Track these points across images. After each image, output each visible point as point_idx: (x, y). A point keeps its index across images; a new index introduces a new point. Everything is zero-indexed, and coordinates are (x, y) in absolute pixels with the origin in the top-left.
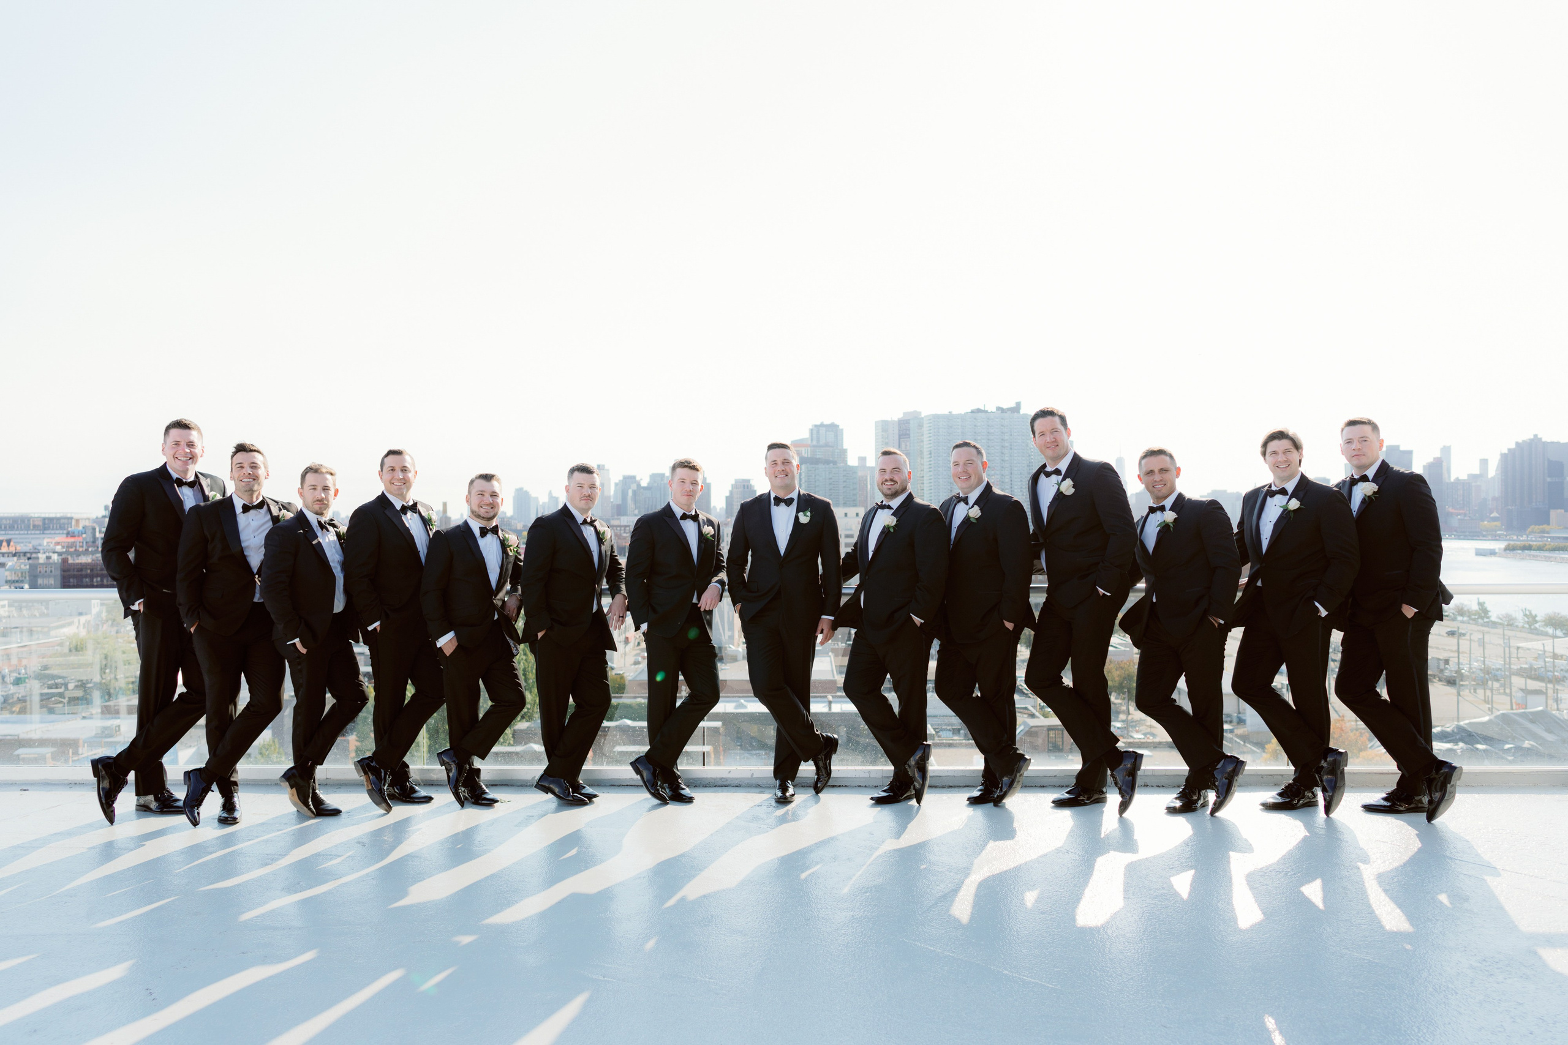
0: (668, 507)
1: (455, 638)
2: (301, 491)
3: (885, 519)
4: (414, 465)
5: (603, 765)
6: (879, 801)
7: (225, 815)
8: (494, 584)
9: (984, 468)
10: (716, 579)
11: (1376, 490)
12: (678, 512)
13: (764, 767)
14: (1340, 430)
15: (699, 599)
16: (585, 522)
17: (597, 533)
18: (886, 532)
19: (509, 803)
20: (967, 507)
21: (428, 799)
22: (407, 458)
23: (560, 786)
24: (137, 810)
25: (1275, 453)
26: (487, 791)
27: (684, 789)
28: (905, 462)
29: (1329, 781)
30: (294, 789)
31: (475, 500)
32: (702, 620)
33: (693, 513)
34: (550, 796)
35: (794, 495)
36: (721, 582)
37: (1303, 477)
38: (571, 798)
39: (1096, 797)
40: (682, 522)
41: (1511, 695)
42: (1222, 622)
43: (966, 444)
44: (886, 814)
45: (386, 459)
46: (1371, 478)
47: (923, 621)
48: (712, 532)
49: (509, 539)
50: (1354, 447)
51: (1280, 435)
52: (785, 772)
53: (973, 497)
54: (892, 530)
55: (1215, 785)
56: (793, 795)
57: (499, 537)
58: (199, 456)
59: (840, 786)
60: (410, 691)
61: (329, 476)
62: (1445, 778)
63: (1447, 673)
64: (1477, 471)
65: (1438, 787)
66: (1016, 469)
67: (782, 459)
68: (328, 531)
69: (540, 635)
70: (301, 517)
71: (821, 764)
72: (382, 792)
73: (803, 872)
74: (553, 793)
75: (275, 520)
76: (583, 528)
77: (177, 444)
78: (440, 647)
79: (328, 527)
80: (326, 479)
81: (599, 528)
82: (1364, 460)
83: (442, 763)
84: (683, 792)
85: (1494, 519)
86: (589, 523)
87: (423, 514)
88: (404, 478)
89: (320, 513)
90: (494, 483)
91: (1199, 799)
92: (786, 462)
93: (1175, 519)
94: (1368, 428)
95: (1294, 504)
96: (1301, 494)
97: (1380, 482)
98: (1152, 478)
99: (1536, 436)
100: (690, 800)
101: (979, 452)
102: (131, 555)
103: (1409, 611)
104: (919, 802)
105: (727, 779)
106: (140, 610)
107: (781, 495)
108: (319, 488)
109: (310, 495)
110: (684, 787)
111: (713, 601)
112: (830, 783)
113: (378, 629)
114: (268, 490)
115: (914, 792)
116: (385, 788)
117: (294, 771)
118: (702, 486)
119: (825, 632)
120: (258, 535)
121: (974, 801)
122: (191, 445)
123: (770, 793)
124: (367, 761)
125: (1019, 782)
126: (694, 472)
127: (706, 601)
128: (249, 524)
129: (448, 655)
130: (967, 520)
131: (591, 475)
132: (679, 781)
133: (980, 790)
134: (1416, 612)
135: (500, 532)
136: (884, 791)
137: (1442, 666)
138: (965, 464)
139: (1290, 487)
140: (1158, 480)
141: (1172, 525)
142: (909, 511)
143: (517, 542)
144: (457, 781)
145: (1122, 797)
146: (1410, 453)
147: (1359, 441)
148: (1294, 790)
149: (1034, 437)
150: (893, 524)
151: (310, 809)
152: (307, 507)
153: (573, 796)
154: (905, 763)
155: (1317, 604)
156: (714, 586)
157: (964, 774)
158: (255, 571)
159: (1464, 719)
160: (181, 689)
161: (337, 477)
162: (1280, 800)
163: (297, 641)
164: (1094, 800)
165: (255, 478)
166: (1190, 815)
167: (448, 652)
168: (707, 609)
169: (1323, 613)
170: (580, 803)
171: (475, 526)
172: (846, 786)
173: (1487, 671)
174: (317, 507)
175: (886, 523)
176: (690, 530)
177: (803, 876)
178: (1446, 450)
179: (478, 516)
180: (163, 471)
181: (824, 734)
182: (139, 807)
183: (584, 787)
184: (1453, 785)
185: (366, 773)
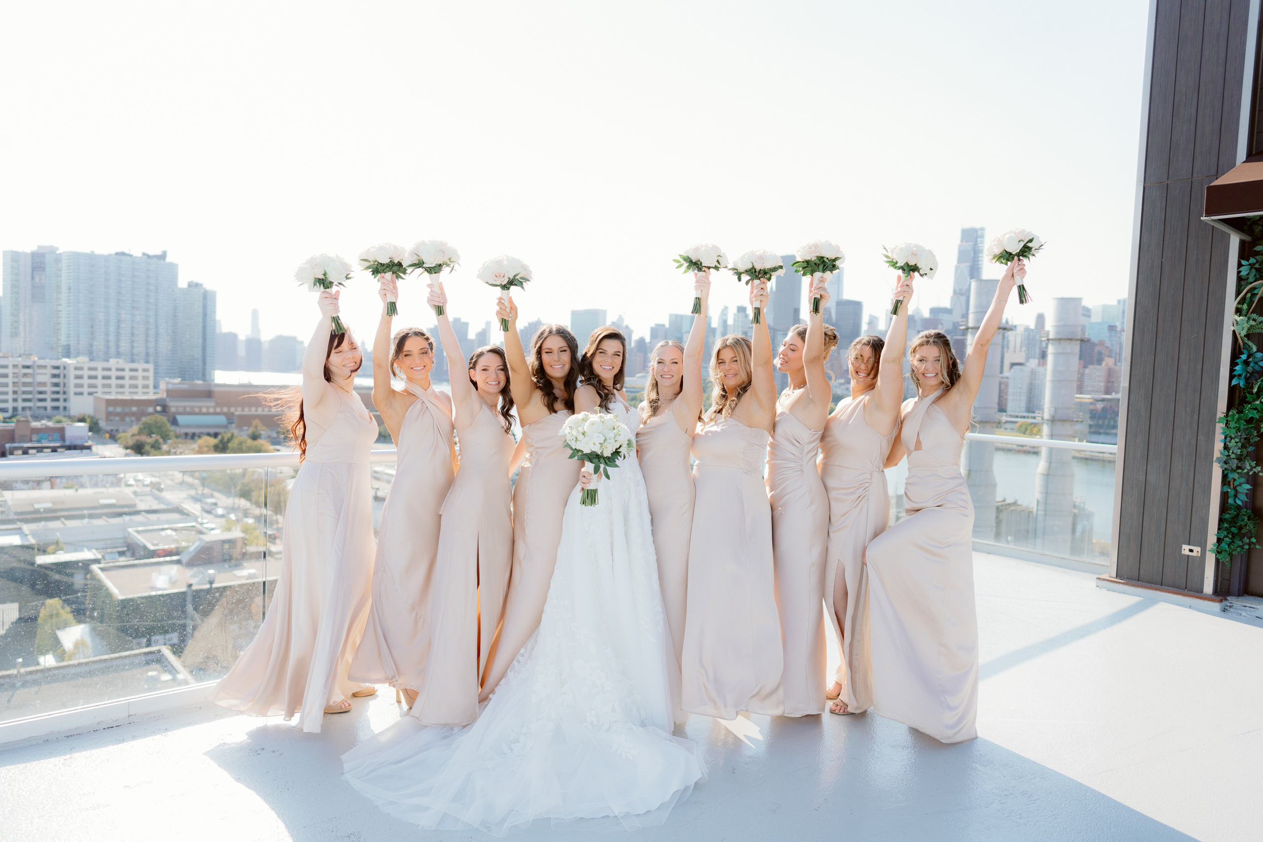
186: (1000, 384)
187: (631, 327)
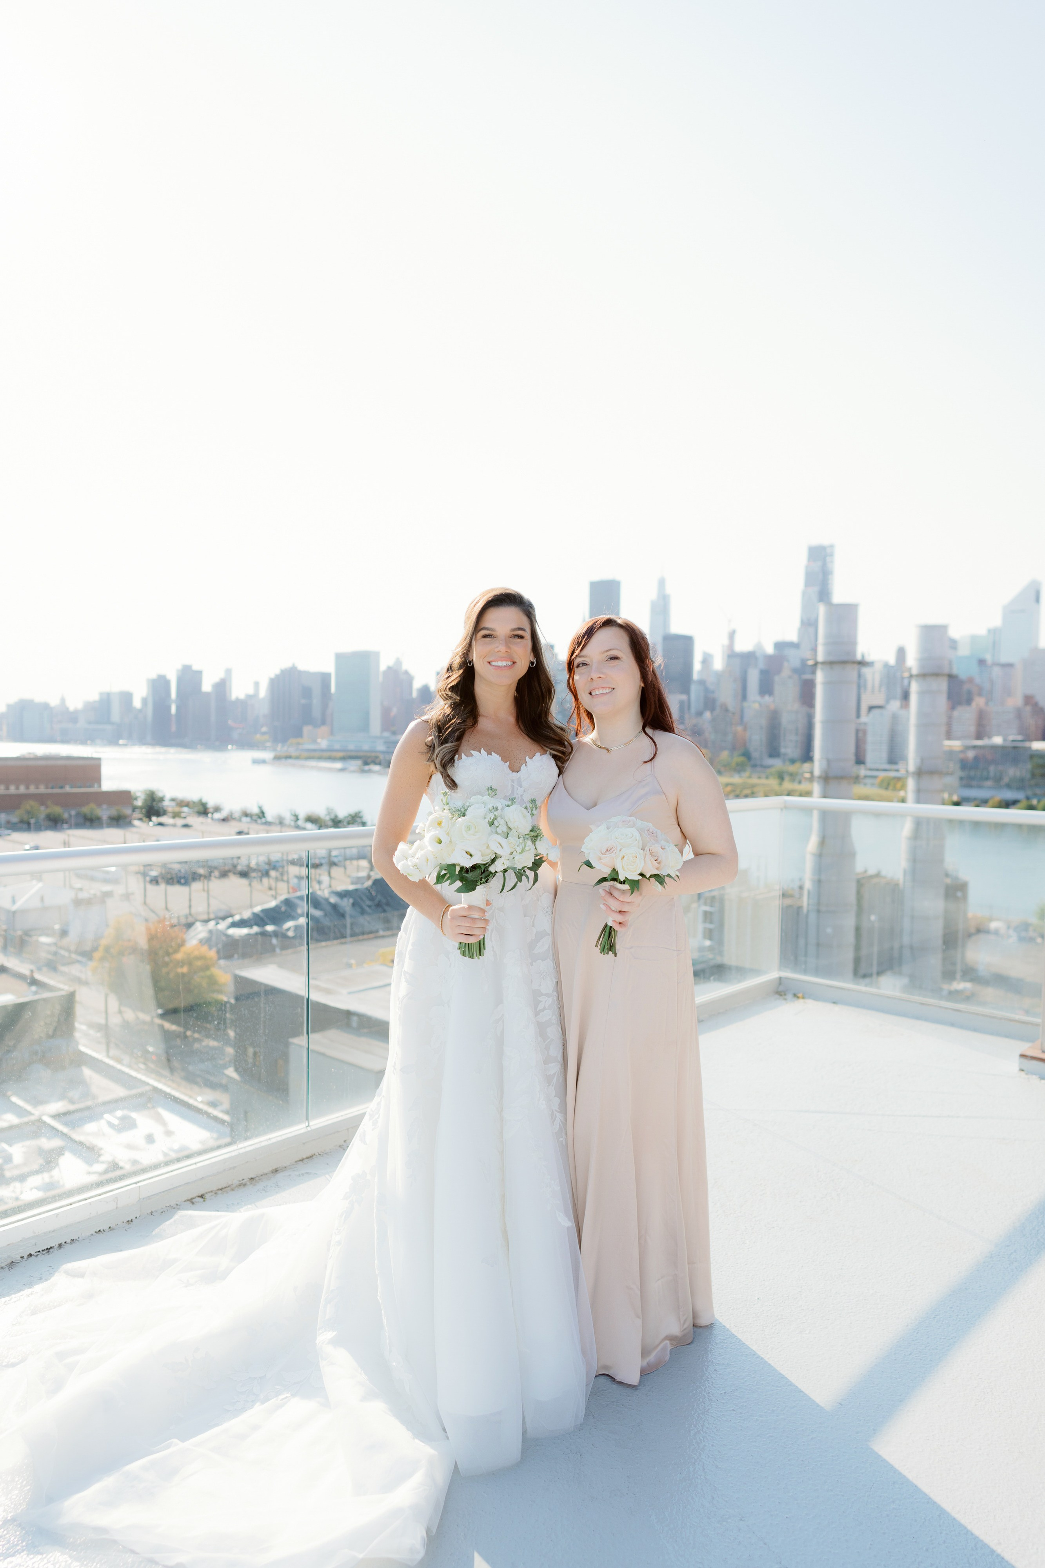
41: (288, 882)
63: (239, 868)
64: (251, 691)
85: (264, 733)
99: (294, 665)
137: (235, 861)
146: (200, 673)
159: (257, 905)
173: (269, 863)
178: (228, 672)
186: (857, 731)
187: (412, 672)
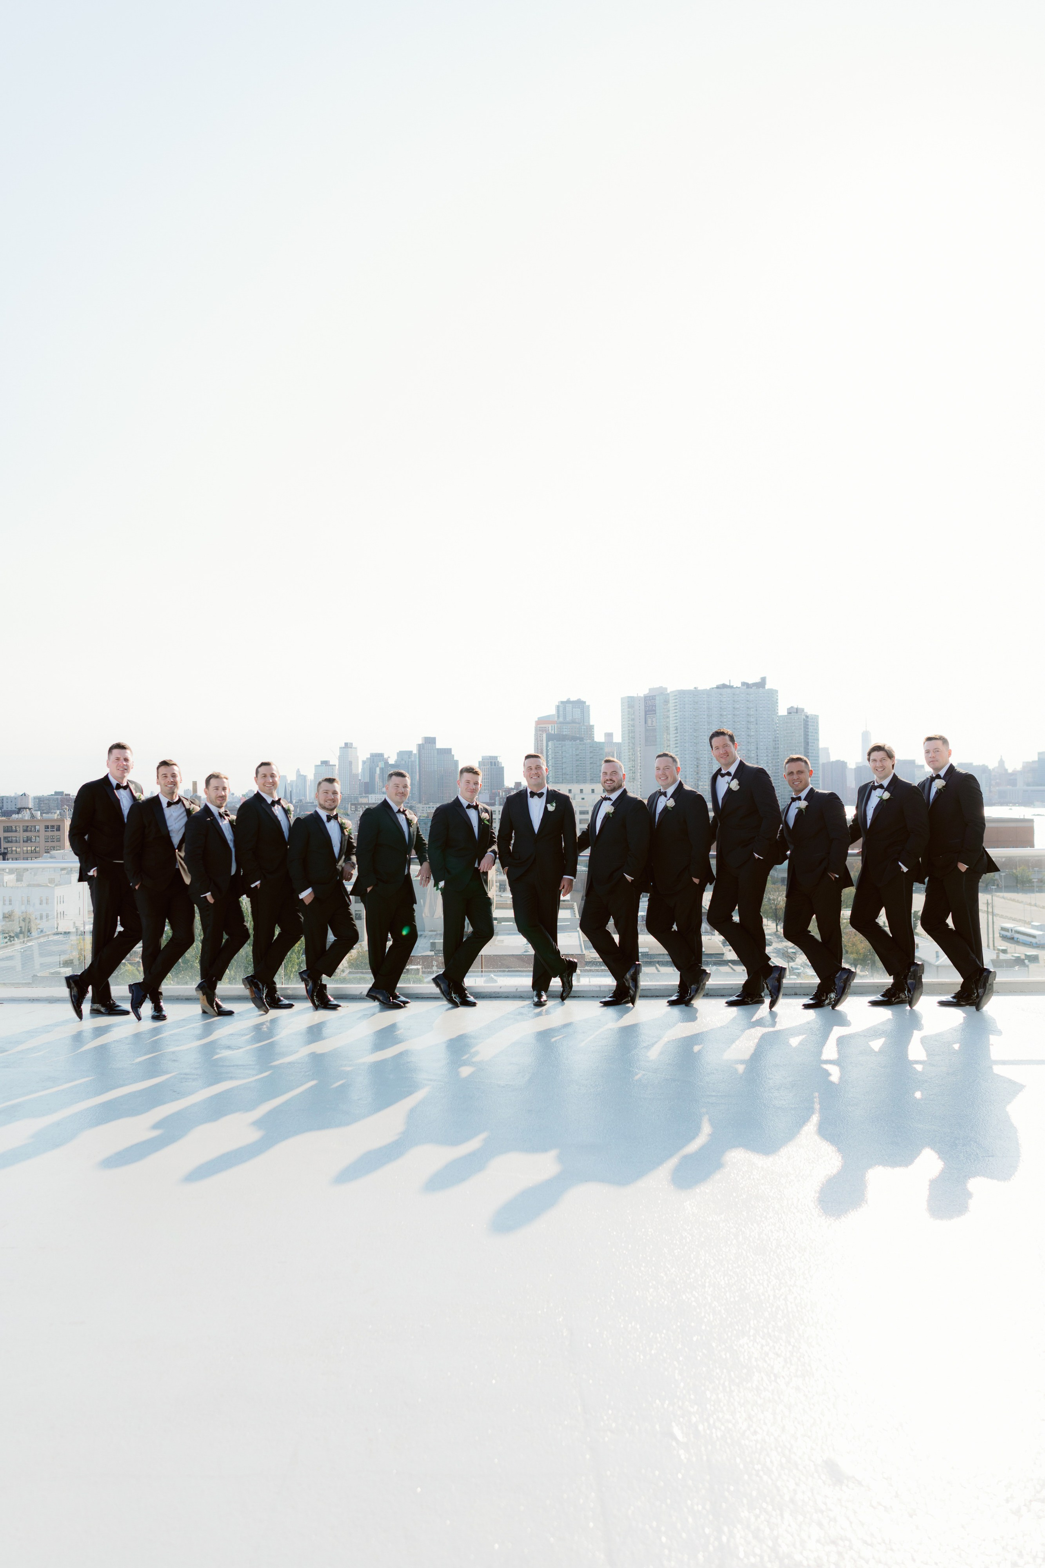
0: (457, 800)
1: (313, 892)
2: (206, 790)
3: (607, 808)
4: (278, 772)
5: (410, 983)
6: (606, 1004)
7: (156, 1014)
8: (337, 855)
9: (678, 772)
10: (490, 849)
11: (944, 785)
12: (465, 803)
13: (526, 981)
14: (923, 743)
15: (479, 864)
16: (399, 811)
17: (407, 819)
18: (607, 817)
19: (346, 1008)
20: (665, 799)
21: (290, 1006)
22: (274, 767)
23: (383, 995)
24: (91, 1013)
25: (875, 760)
26: (332, 999)
27: (468, 997)
28: (621, 767)
29: (912, 984)
30: (205, 996)
31: (322, 797)
32: (480, 879)
33: (475, 805)
34: (377, 1003)
35: (544, 791)
36: (494, 852)
37: (895, 776)
38: (392, 1004)
39: (757, 999)
40: (467, 810)
42: (837, 876)
43: (665, 755)
44: (611, 1012)
45: (259, 769)
46: (942, 776)
47: (633, 879)
48: (488, 818)
49: (346, 823)
50: (930, 755)
51: (878, 748)
52: (540, 984)
53: (670, 791)
54: (611, 816)
55: (835, 988)
56: (546, 1001)
57: (338, 821)
58: (131, 768)
59: (579, 997)
60: (277, 931)
61: (225, 780)
62: (985, 979)
65: (982, 986)
66: (762, 744)
67: (535, 765)
68: (225, 819)
69: (369, 889)
70: (206, 809)
71: (565, 980)
72: (261, 1000)
73: (553, 1038)
74: (379, 1000)
75: (188, 812)
76: (398, 815)
77: (118, 759)
78: (302, 899)
79: (224, 815)
80: (224, 782)
81: (409, 816)
82: (937, 765)
83: (303, 980)
84: (468, 999)
86: (402, 812)
87: (284, 806)
88: (273, 782)
89: (220, 807)
90: (335, 784)
91: (827, 999)
92: (538, 767)
93: (807, 806)
94: (939, 742)
95: (886, 796)
96: (892, 788)
97: (947, 779)
98: (791, 777)
100: (473, 1004)
101: (674, 760)
102: (86, 837)
103: (963, 867)
104: (633, 1004)
105: (498, 993)
106: (94, 875)
107: (535, 790)
108: (220, 789)
109: (213, 794)
110: (469, 996)
111: (489, 865)
112: (572, 994)
113: (259, 886)
114: (182, 790)
115: (630, 999)
116: (264, 997)
117: (204, 983)
118: (481, 785)
119: (565, 887)
120: (178, 822)
121: (672, 1003)
122: (126, 760)
123: (530, 1001)
124: (251, 978)
125: (702, 989)
126: (475, 775)
127: (483, 867)
128: (172, 814)
129: (307, 904)
130: (666, 808)
131: (404, 778)
132: (466, 992)
133: (677, 996)
134: (967, 868)
135: (339, 818)
136: (610, 997)
138: (664, 769)
139: (885, 783)
140: (796, 779)
141: (804, 810)
142: (624, 802)
143: (352, 826)
144: (313, 991)
145: (771, 997)
147: (933, 752)
148: (892, 992)
149: (712, 749)
150: (612, 812)
151: (215, 1010)
152: (211, 802)
153: (393, 1002)
154: (623, 977)
155: (900, 863)
156: (489, 855)
157: (667, 988)
158: (176, 847)
160: (120, 929)
161: (229, 780)
162: (881, 998)
163: (208, 895)
164: (755, 1001)
165: (175, 784)
166: (818, 1010)
167: (307, 902)
168: (485, 871)
169: (905, 869)
170: (398, 1007)
171: (323, 814)
172: (583, 997)
174: (219, 802)
175: (607, 811)
176: (473, 815)
177: (553, 1040)
179: (324, 808)
180: (106, 778)
181: (567, 959)
182: (92, 1011)
183: (399, 997)
184: (990, 985)
185: (251, 987)
